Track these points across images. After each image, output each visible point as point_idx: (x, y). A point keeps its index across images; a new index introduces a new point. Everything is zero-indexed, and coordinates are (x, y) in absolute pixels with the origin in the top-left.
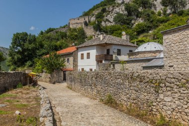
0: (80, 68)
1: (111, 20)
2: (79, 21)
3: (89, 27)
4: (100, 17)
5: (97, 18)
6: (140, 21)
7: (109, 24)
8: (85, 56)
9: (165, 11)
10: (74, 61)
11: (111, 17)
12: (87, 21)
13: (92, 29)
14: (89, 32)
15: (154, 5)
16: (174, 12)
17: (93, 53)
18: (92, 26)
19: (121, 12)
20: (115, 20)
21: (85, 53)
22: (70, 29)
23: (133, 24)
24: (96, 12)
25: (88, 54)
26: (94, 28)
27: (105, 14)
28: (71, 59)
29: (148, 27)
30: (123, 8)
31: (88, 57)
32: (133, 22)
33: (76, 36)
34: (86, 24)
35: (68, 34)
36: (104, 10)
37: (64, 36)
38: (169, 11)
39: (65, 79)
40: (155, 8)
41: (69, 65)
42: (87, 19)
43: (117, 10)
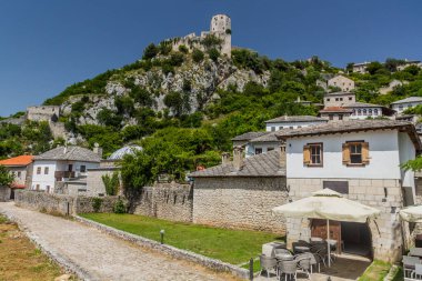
0: (34, 185)
1: (94, 116)
2: (43, 112)
3: (58, 124)
4: (78, 108)
5: (73, 110)
6: (133, 123)
7: (90, 122)
8: (43, 170)
9: (167, 113)
10: (27, 175)
11: (94, 112)
12: (57, 114)
13: (63, 128)
14: (58, 131)
15: (156, 103)
16: (177, 116)
17: (53, 168)
18: (62, 124)
19: (109, 108)
20: (99, 117)
21: (43, 167)
22: (28, 121)
23: (121, 127)
24: (74, 100)
25: (47, 169)
26: (66, 127)
27: (86, 105)
28: (24, 173)
29: (142, 132)
30: (113, 101)
31: (46, 172)
32: (123, 123)
33: (37, 134)
34: (55, 119)
35: (23, 128)
36: (85, 100)
37: (16, 131)
38: (171, 114)
39: (12, 197)
40: (157, 107)
41: (20, 180)
42: (57, 112)
43: (104, 103)
